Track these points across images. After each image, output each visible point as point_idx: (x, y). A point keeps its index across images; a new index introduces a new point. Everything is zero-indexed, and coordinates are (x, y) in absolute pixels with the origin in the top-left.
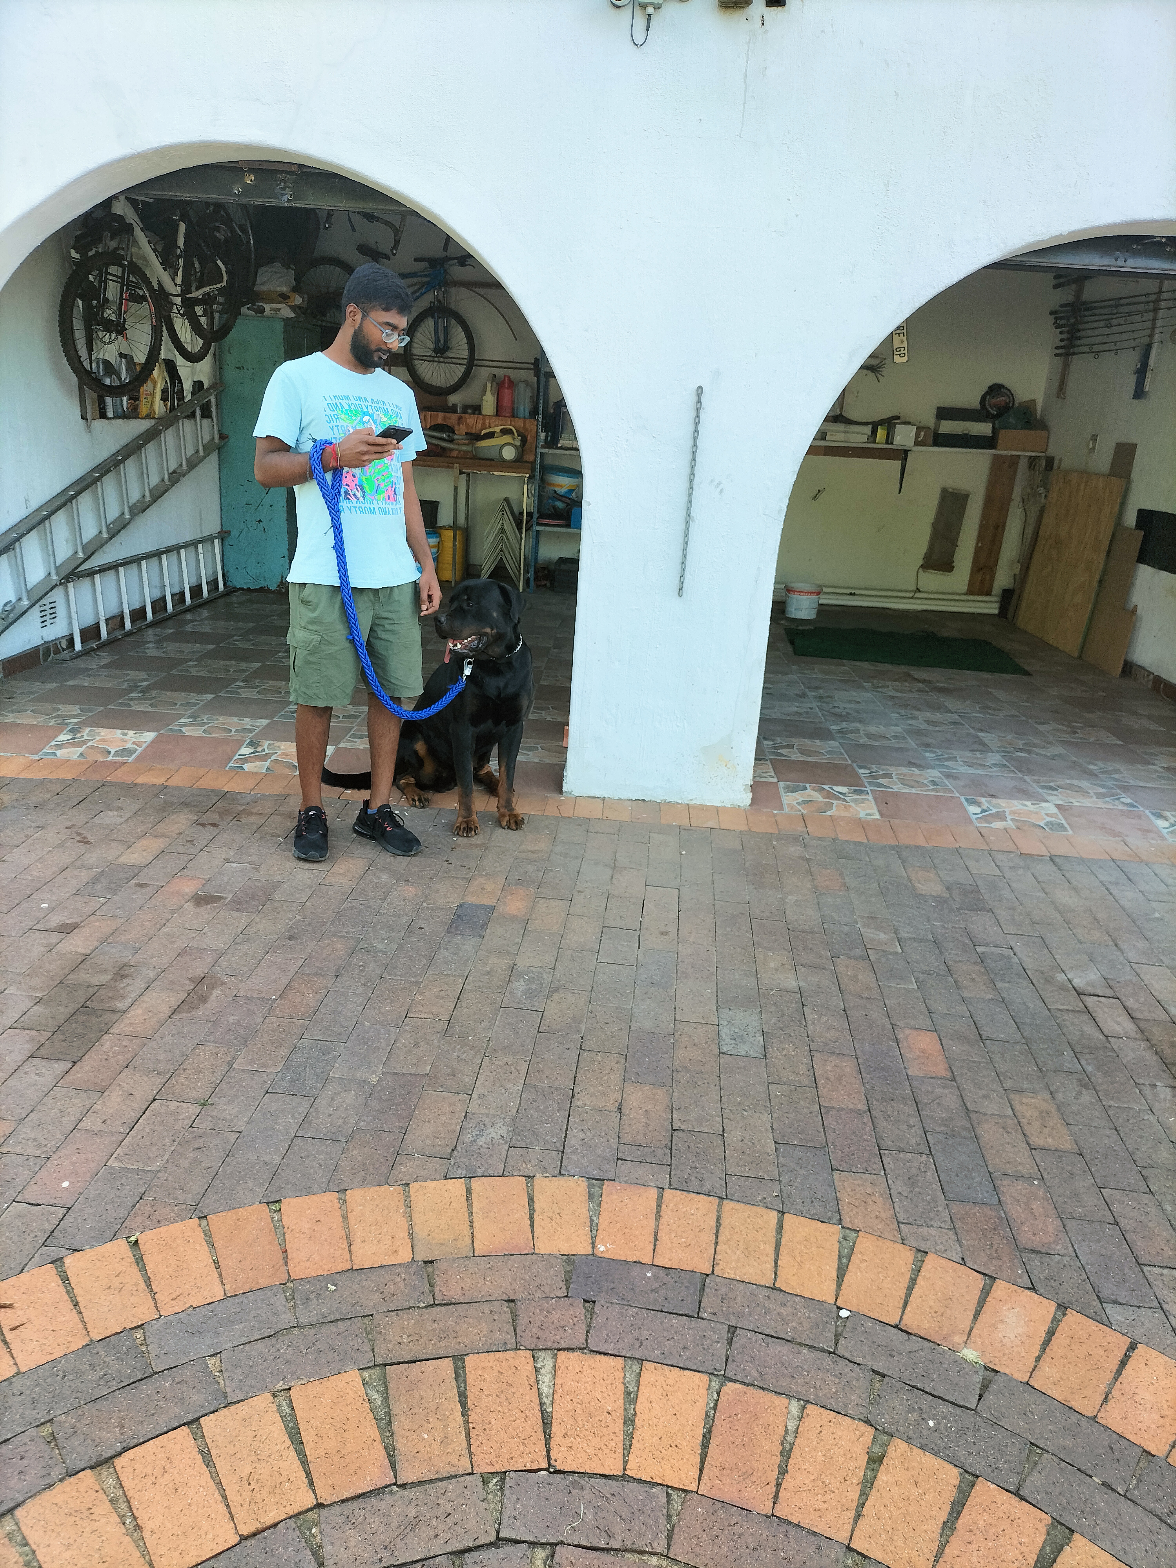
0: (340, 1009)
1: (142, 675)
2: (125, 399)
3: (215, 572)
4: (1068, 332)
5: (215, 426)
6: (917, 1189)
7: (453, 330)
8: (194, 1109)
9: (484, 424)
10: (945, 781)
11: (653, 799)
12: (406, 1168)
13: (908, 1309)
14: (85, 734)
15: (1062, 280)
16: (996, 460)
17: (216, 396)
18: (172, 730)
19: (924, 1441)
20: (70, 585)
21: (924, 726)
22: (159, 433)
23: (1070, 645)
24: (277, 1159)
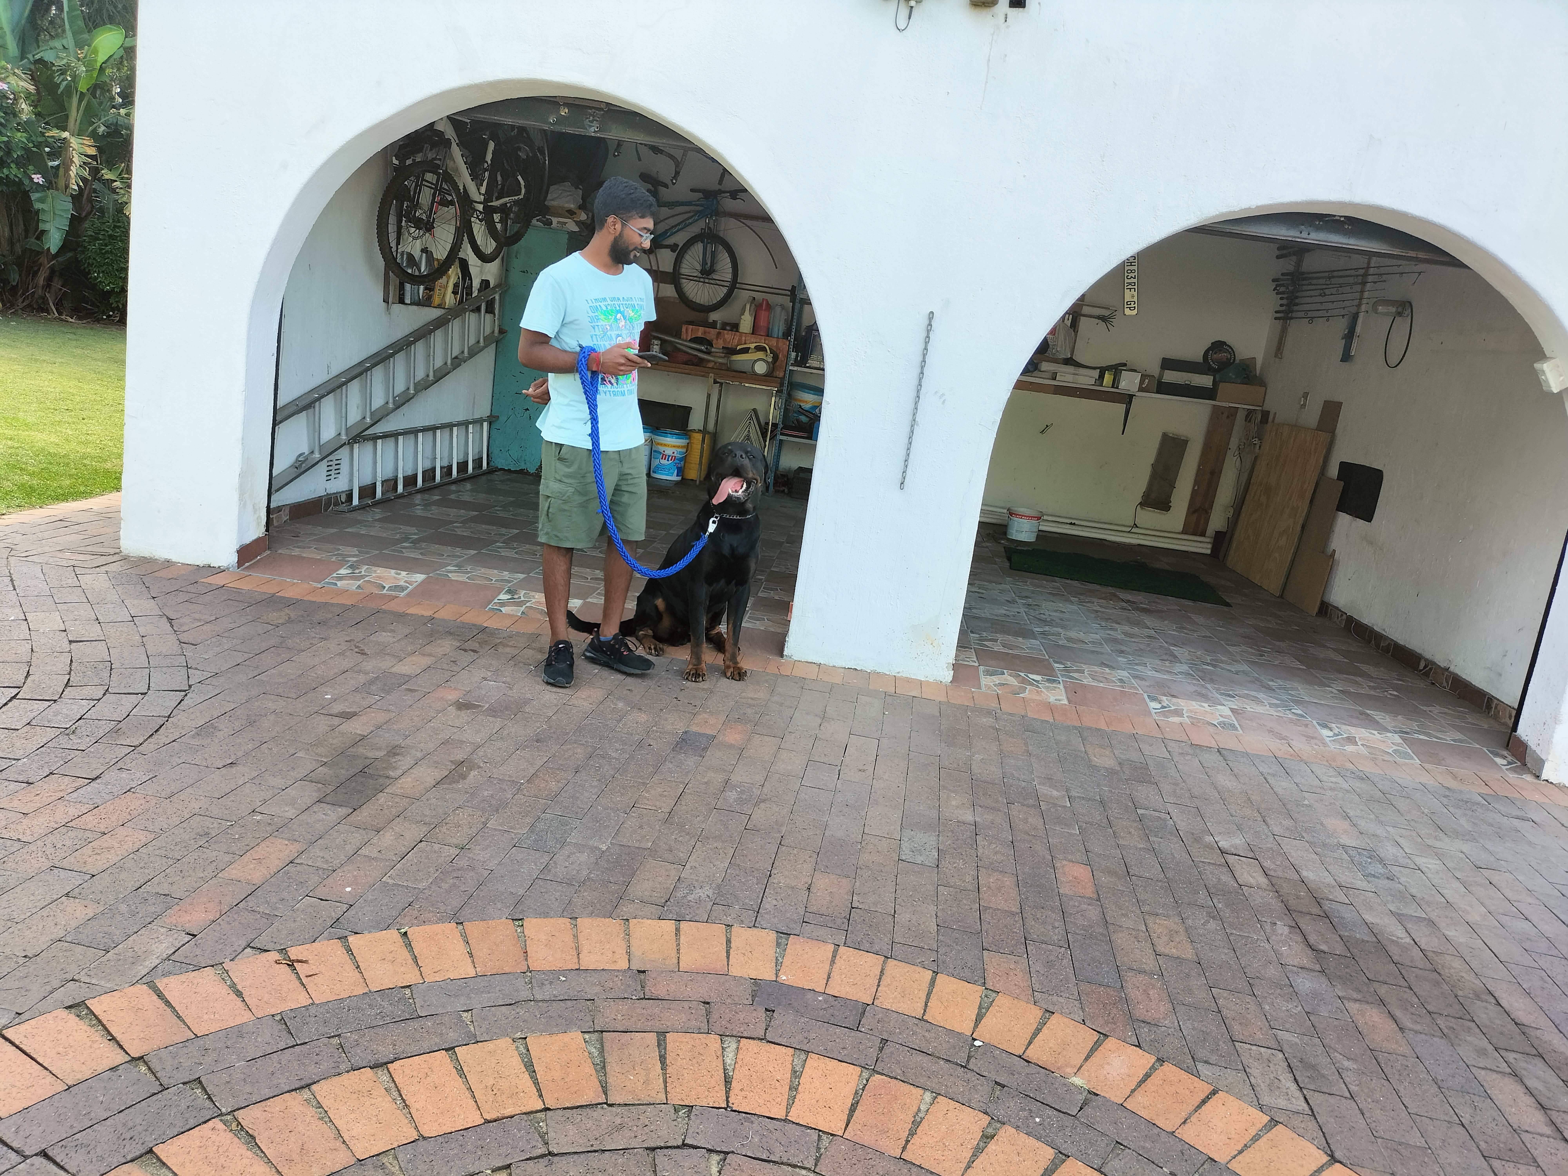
0: (578, 795)
1: (414, 530)
2: (422, 287)
3: (481, 452)
4: (1287, 298)
5: (496, 321)
6: (1052, 970)
7: (720, 255)
8: (454, 851)
9: (740, 340)
10: (1132, 680)
11: (864, 669)
12: (626, 909)
13: (1032, 1046)
14: (363, 570)
15: (1284, 252)
16: (1216, 411)
17: (500, 294)
18: (440, 575)
19: (1030, 1130)
20: (356, 446)
21: (1121, 637)
22: (449, 321)
23: (1273, 584)
24: (521, 892)
